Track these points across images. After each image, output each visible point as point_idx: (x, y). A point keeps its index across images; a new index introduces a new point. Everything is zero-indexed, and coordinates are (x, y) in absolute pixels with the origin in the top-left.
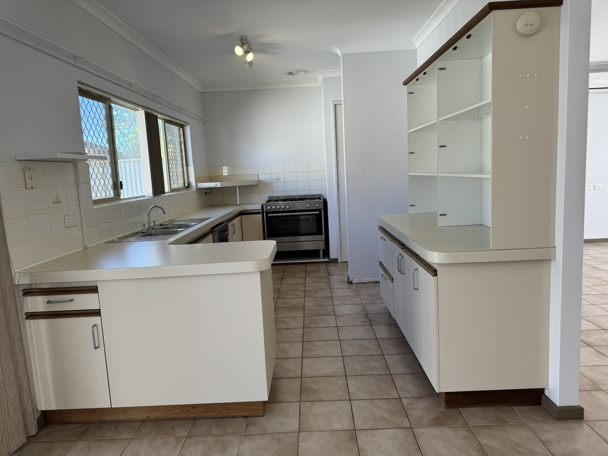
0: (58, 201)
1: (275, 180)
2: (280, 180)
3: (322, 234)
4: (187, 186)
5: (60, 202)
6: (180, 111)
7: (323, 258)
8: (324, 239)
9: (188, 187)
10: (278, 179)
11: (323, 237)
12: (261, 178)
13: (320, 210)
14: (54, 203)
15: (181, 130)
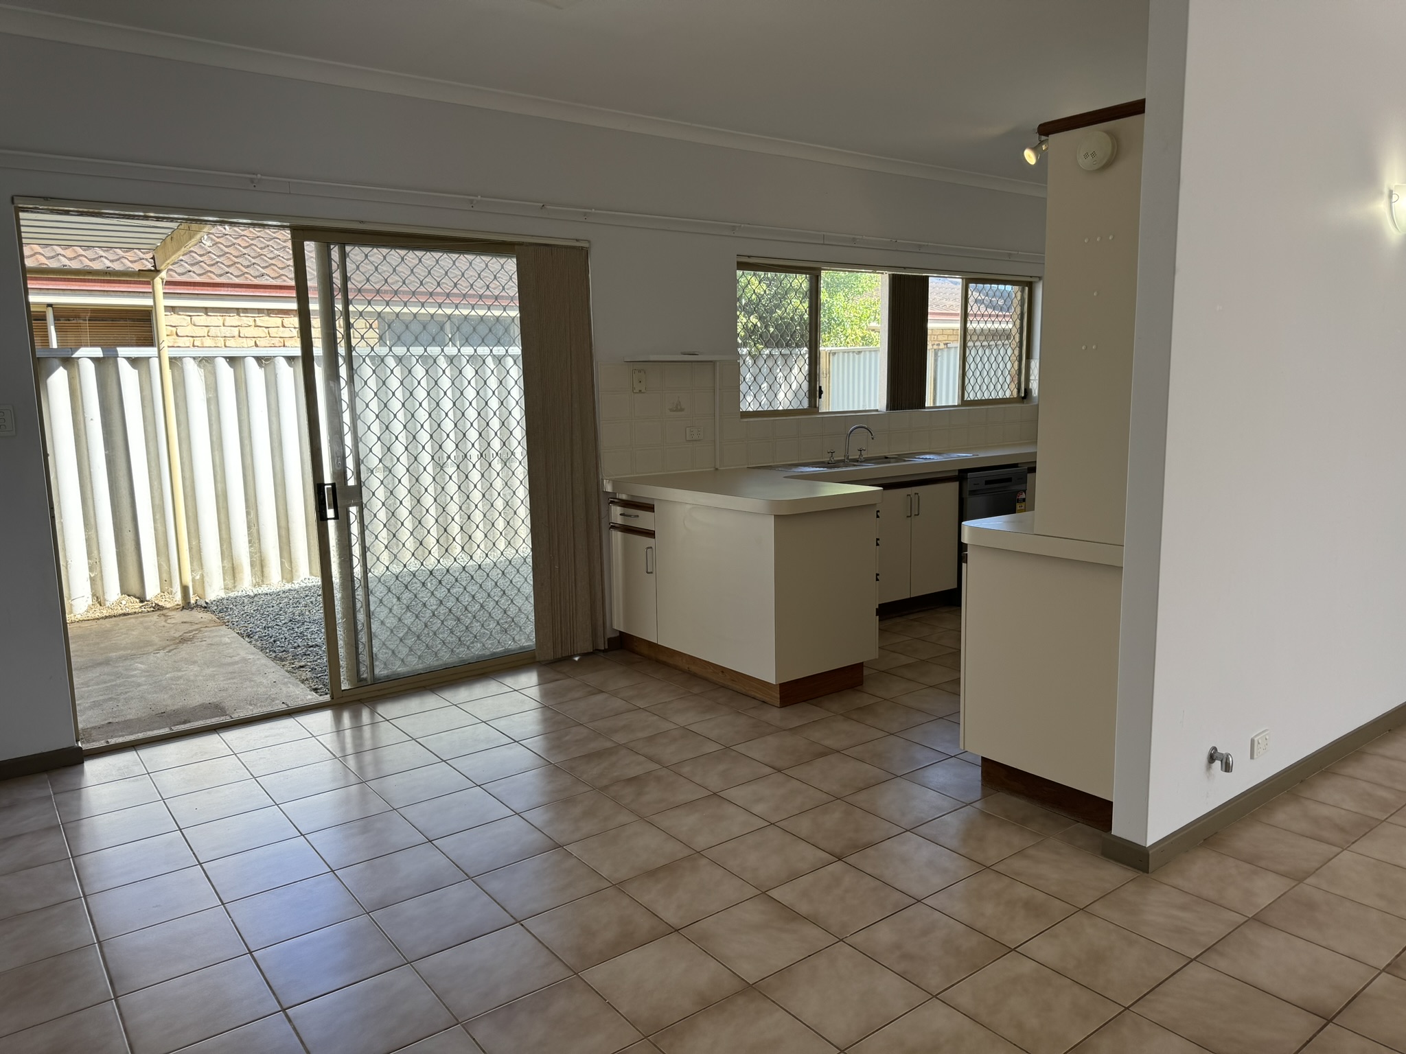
0: (679, 408)
4: (1023, 395)
5: (682, 410)
6: (1010, 259)
9: (1024, 398)
14: (671, 410)
15: (1023, 291)
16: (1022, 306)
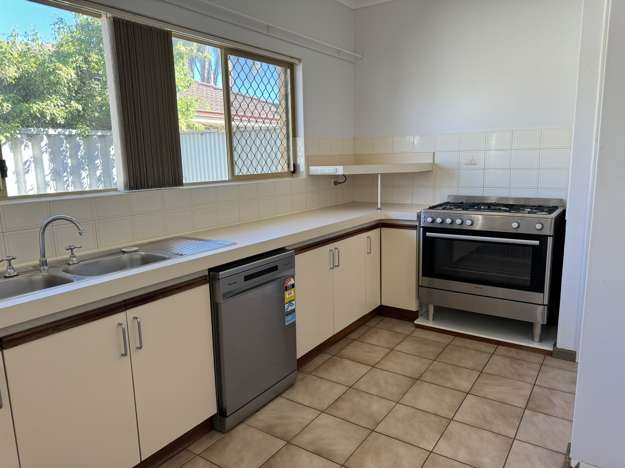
1: (466, 164)
2: (475, 164)
3: (542, 291)
4: (292, 170)
6: (267, 33)
7: (541, 340)
8: (546, 302)
9: (294, 172)
10: (472, 163)
11: (544, 297)
12: (438, 160)
13: (543, 238)
15: (286, 73)
16: (286, 87)
